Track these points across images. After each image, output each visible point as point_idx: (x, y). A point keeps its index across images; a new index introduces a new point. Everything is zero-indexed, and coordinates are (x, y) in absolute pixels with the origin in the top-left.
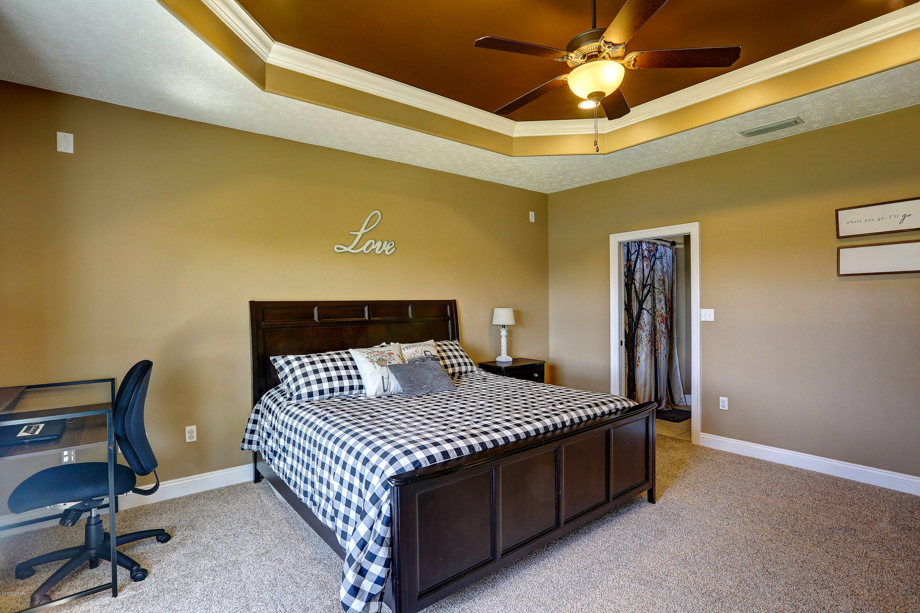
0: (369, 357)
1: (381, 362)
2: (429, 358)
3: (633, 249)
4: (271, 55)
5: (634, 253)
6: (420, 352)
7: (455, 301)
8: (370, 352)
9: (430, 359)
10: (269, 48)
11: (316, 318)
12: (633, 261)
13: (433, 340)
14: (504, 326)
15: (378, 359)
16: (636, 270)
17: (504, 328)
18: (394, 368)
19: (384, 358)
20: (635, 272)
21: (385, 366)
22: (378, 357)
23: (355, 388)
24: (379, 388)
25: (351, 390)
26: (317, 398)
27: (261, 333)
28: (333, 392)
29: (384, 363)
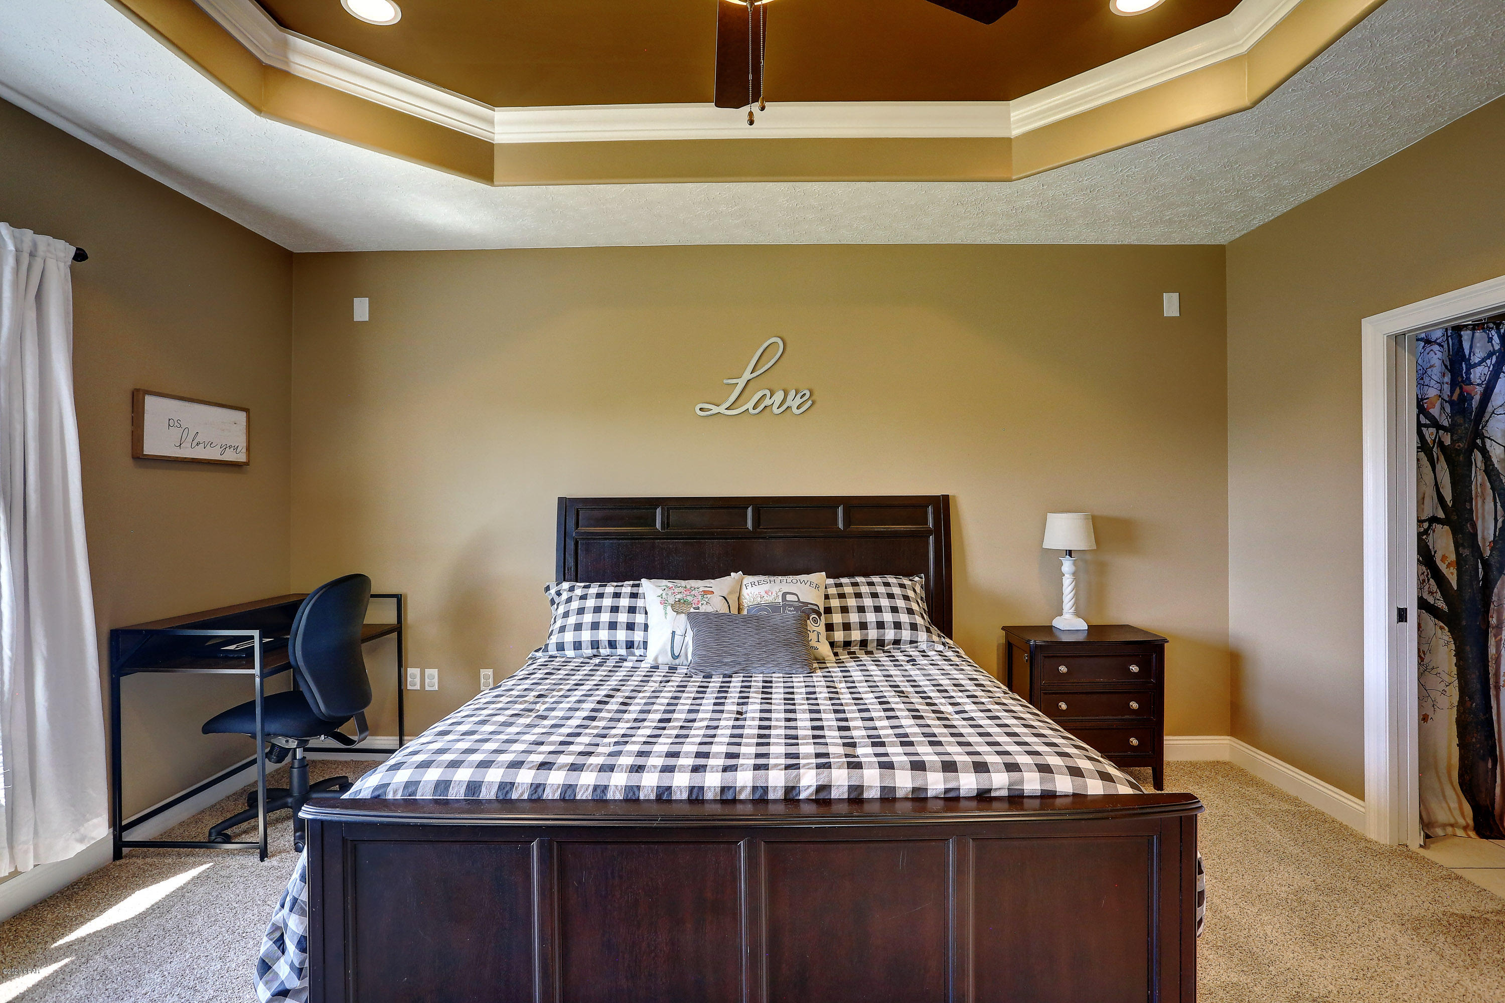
0: (664, 595)
1: (678, 607)
2: (790, 606)
3: (1477, 351)
4: (497, 129)
5: (1483, 360)
6: (774, 594)
7: (946, 498)
8: (671, 586)
9: (792, 609)
10: (491, 122)
11: (658, 525)
12: (1478, 385)
13: (824, 573)
14: (1070, 553)
15: (677, 600)
16: (1490, 409)
17: (1068, 557)
18: (695, 619)
19: (690, 599)
20: (1487, 416)
21: (685, 613)
22: (679, 596)
23: (636, 645)
24: (662, 651)
25: (630, 648)
26: (570, 653)
27: (571, 545)
28: (598, 648)
29: (684, 608)
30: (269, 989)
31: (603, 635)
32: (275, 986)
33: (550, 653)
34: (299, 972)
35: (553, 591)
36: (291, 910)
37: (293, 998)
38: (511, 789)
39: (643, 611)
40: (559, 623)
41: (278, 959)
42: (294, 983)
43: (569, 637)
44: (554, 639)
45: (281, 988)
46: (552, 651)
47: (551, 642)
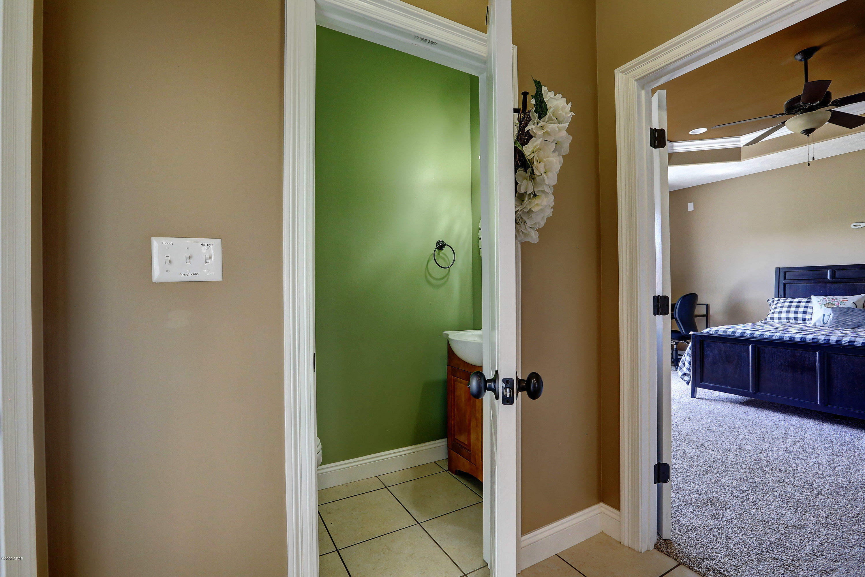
0: (822, 301)
8: (825, 298)
11: (829, 277)
15: (827, 303)
18: (836, 310)
19: (834, 303)
21: (831, 308)
22: (829, 302)
24: (819, 321)
25: (804, 320)
26: (776, 321)
27: (782, 286)
28: (789, 320)
29: (829, 306)
30: (682, 373)
31: (792, 315)
32: (683, 373)
33: (768, 321)
34: (689, 369)
35: (770, 301)
36: (687, 355)
37: (687, 376)
38: (744, 334)
39: (811, 307)
40: (772, 311)
41: (683, 367)
42: (688, 372)
43: (776, 315)
44: (769, 316)
45: (684, 373)
46: (769, 320)
47: (768, 317)
